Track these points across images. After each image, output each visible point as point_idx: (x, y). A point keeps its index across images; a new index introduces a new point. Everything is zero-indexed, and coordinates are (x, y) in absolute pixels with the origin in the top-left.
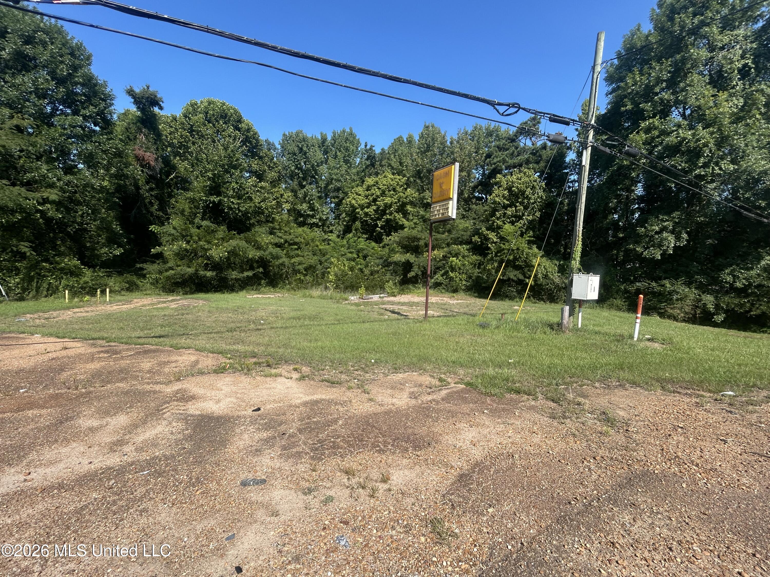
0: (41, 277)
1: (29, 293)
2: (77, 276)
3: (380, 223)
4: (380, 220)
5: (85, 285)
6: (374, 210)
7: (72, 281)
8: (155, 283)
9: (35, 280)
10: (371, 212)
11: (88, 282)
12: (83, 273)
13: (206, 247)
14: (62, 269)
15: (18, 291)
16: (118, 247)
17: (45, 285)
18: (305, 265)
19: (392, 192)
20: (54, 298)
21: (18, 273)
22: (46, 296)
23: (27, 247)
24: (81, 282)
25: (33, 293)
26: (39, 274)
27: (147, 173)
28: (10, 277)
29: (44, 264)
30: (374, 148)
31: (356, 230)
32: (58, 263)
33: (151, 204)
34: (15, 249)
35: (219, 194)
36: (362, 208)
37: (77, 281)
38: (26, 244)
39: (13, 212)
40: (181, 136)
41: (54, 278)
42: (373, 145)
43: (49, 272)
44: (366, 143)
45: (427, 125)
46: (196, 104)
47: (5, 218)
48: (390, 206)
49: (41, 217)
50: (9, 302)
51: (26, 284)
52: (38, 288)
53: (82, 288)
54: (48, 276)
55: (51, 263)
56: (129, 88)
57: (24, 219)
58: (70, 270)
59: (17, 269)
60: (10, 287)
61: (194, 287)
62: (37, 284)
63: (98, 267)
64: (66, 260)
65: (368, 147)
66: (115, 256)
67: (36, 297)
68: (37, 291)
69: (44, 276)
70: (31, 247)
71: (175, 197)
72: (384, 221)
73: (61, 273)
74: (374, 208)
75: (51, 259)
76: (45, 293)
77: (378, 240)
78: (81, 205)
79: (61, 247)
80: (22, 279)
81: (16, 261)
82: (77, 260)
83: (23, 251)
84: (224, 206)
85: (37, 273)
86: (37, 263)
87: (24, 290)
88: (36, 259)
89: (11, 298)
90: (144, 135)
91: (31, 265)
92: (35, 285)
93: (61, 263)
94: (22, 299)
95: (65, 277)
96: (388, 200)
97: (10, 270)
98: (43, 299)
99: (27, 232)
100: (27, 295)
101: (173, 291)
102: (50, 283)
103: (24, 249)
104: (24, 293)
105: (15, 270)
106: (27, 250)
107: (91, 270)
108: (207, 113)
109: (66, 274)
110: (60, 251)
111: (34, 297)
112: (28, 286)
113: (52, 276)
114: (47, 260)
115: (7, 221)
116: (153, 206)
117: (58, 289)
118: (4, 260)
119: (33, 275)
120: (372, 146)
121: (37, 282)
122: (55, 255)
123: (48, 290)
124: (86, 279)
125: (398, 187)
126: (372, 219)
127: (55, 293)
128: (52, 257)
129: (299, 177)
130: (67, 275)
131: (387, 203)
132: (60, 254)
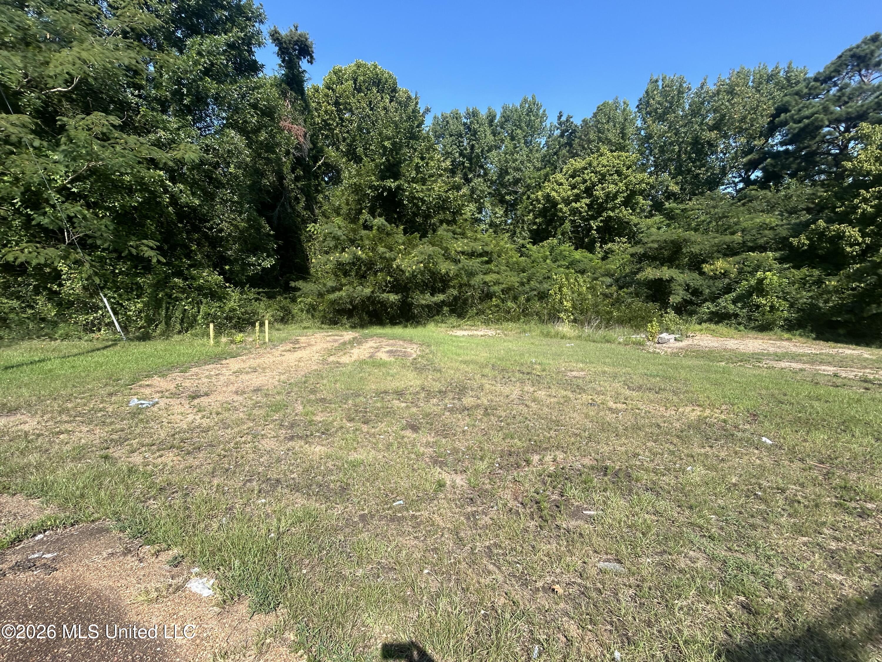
0: (172, 300)
1: (157, 326)
2: (220, 299)
3: (594, 224)
4: (594, 218)
5: (231, 314)
6: (586, 204)
7: (214, 308)
8: (312, 309)
9: (164, 305)
10: (582, 208)
11: (235, 310)
12: (228, 294)
13: (387, 255)
14: (200, 289)
15: (141, 323)
16: (268, 256)
17: (178, 314)
18: (504, 286)
19: (616, 177)
20: (191, 334)
21: (141, 294)
22: (179, 332)
23: (152, 248)
24: (227, 309)
25: (162, 327)
26: (170, 297)
27: (294, 155)
28: (129, 300)
29: (176, 280)
30: (571, 120)
31: (563, 234)
32: (193, 278)
33: (297, 199)
34: (134, 251)
35: (396, 176)
36: (567, 202)
37: (220, 307)
38: (151, 243)
39: (130, 191)
40: (326, 112)
41: (190, 303)
42: (571, 115)
43: (183, 293)
44: (560, 113)
45: (655, 78)
46: (340, 71)
47: (118, 201)
48: (615, 197)
49: (171, 204)
50: (127, 344)
51: (151, 313)
52: (168, 318)
53: (226, 318)
54: (182, 300)
55: (185, 279)
56: (273, 28)
57: (146, 201)
58: (210, 289)
59: (139, 287)
60: (129, 316)
61: (366, 317)
62: (167, 311)
63: (248, 286)
64: (205, 274)
65: (564, 119)
66: (264, 269)
67: (166, 334)
68: (167, 324)
69: (177, 299)
70: (159, 248)
71: (322, 192)
72: (601, 221)
73: (199, 295)
74: (587, 201)
75: (186, 272)
76: (178, 326)
77: (591, 248)
78: (224, 187)
79: (196, 255)
80: (146, 305)
81: (137, 275)
82: (219, 275)
83: (146, 255)
84: (402, 195)
85: (166, 294)
86: (166, 278)
87: (150, 321)
88: (165, 272)
89: (131, 335)
90: (290, 101)
91: (159, 282)
92: (163, 313)
93: (199, 278)
94: (145, 337)
95: (204, 301)
96: (612, 188)
97: (129, 290)
98: (176, 336)
99: (151, 225)
100: (154, 331)
101: (336, 323)
102: (185, 310)
103: (148, 253)
104: (149, 327)
105: (137, 289)
106: (151, 253)
107: (238, 289)
108: (355, 80)
109: (205, 296)
110: (196, 260)
111: (163, 334)
112: (154, 315)
113: (187, 298)
114: (179, 274)
115: (122, 206)
116: (298, 203)
117: (196, 320)
118: (121, 273)
119: (162, 298)
120: (569, 117)
121: (167, 309)
122: (191, 266)
123: (182, 321)
124: (232, 304)
125: (625, 168)
126: (583, 219)
127: (192, 327)
128: (187, 269)
129: (464, 167)
130: (207, 298)
131: (609, 193)
132: (195, 265)
